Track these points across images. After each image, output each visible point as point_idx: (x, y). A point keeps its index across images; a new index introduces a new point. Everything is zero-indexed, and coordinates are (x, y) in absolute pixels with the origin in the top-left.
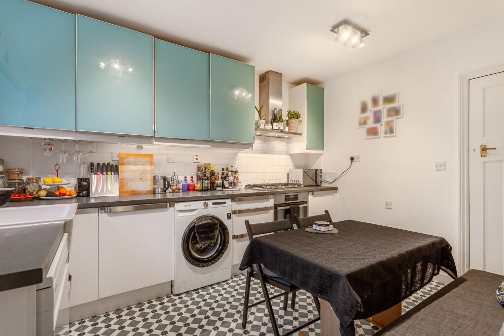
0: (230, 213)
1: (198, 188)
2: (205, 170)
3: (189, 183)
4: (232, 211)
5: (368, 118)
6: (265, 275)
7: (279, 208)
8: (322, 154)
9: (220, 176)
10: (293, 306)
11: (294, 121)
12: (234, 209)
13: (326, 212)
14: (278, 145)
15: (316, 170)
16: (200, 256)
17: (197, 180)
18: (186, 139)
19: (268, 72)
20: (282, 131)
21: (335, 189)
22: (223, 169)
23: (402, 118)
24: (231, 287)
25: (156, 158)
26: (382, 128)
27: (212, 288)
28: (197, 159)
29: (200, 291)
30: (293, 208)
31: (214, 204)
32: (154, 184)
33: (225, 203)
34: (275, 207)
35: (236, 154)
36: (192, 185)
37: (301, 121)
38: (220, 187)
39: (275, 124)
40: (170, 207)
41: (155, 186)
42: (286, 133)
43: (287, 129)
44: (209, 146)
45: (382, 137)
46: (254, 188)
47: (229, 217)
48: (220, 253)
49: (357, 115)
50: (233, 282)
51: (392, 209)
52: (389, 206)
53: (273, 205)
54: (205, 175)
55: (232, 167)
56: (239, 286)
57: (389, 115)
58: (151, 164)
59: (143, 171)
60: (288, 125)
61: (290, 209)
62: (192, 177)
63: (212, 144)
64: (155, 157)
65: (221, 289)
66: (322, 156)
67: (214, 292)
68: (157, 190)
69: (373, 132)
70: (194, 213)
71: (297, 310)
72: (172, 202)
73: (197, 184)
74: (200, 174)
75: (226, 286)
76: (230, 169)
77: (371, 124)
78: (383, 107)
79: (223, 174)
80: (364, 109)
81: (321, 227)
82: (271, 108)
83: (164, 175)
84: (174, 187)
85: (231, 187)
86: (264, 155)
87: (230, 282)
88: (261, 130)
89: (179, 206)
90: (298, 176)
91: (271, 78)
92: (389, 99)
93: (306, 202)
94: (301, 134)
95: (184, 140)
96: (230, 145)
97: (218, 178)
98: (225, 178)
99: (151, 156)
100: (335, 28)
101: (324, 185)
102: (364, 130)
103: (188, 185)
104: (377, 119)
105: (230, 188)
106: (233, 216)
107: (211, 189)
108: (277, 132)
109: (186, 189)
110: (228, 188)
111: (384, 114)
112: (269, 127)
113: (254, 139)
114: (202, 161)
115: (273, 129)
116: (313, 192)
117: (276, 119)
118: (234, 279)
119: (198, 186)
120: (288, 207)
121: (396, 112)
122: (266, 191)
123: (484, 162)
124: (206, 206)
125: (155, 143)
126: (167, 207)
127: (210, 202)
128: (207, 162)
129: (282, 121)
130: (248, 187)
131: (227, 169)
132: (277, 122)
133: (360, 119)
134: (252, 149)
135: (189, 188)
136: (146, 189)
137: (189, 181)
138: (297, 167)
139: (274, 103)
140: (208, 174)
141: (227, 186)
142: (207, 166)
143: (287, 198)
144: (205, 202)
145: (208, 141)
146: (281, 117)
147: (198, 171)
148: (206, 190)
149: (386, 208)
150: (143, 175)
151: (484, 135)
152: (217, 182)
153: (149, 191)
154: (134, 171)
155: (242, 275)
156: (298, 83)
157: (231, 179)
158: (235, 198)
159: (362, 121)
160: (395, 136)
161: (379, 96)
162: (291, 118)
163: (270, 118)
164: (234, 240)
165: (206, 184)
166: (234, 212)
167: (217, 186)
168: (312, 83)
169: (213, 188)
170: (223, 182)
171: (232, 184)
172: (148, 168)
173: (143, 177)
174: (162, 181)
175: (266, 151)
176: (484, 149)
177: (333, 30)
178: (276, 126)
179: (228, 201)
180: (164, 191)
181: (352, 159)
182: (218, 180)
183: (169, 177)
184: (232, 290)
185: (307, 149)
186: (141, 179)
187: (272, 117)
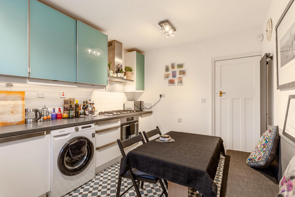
0: (94, 133)
1: (65, 117)
2: (70, 103)
3: (57, 113)
4: (95, 131)
5: (169, 74)
6: (134, 174)
7: (124, 126)
8: (143, 93)
9: (82, 107)
10: (142, 188)
11: (129, 73)
12: (96, 130)
13: (157, 127)
14: (118, 86)
15: (141, 102)
16: (72, 167)
17: (64, 110)
18: (58, 81)
19: (114, 41)
20: (123, 79)
21: (151, 112)
22: (84, 102)
23: (186, 76)
24: (95, 184)
25: (27, 95)
26: (176, 80)
27: (82, 188)
28: (63, 95)
29: (72, 193)
30: (131, 125)
31: (83, 128)
32: (26, 116)
33: (90, 126)
34: (122, 126)
35: (92, 92)
36: (59, 115)
37: (133, 73)
38: (82, 114)
39: (119, 74)
40: (47, 134)
41: (27, 117)
42: (125, 79)
43: (125, 77)
44: (76, 86)
45: (176, 85)
46: (105, 114)
47: (93, 136)
48: (87, 162)
49: (163, 72)
50: (96, 179)
51: (181, 122)
52: (180, 121)
53: (120, 125)
54: (71, 107)
55: (90, 100)
56: (102, 182)
57: (180, 74)
58: (23, 99)
59: (15, 105)
60: (125, 75)
61: (130, 126)
62: (60, 109)
63: (78, 85)
64: (26, 93)
65: (89, 187)
66: (143, 94)
67: (84, 191)
68: (29, 120)
69: (172, 82)
70: (68, 136)
71: (145, 189)
72: (48, 130)
73: (64, 113)
74: (66, 106)
75: (92, 184)
76: (89, 102)
77: (171, 78)
78: (177, 70)
79: (84, 106)
80: (167, 69)
81: (165, 138)
82: (116, 64)
83: (36, 108)
84: (45, 117)
85: (91, 115)
86: (110, 93)
87: (94, 180)
88: (111, 77)
89: (54, 133)
90: (131, 105)
91: (116, 45)
92: (180, 66)
93: (137, 121)
94: (133, 81)
95: (55, 81)
96: (91, 86)
97: (81, 109)
98: (85, 108)
99: (23, 93)
100: (161, 23)
101: (145, 110)
102: (167, 81)
103: (57, 115)
104: (174, 76)
105: (89, 115)
106: (96, 135)
107: (75, 117)
108: (120, 79)
109: (54, 118)
110: (88, 115)
111: (178, 73)
112: (115, 75)
113: (107, 83)
114: (67, 97)
115: (117, 77)
116: (141, 115)
117: (119, 71)
118: (97, 177)
119: (65, 115)
120: (129, 125)
121: (183, 73)
122: (116, 116)
123: (221, 99)
124: (77, 130)
125: (29, 82)
126: (44, 135)
127: (80, 127)
128: (72, 97)
129: (123, 73)
130: (101, 113)
131: (87, 102)
132: (120, 73)
133: (165, 74)
134: (105, 89)
135: (57, 117)
136: (17, 121)
137: (57, 111)
138: (129, 100)
139: (118, 60)
140: (73, 106)
141: (87, 113)
142: (72, 100)
143: (128, 119)
144: (76, 128)
145: (76, 83)
146: (122, 70)
147: (65, 104)
148: (72, 118)
149: (178, 122)
150: (15, 108)
151: (221, 87)
152: (80, 111)
153: (21, 121)
154: (4, 106)
155: (101, 173)
156: (130, 50)
157: (90, 109)
158: (97, 122)
159: (166, 76)
160: (183, 85)
161: (175, 64)
162: (128, 71)
163: (116, 69)
164: (97, 151)
165: (72, 113)
166: (97, 132)
167: (80, 115)
168: (139, 52)
169: (78, 115)
170: (84, 112)
171: (92, 112)
172: (20, 102)
173: (14, 110)
174: (34, 113)
175: (111, 91)
176: (221, 93)
177: (159, 24)
178: (119, 75)
179: (93, 125)
180: (36, 121)
181: (161, 96)
182: (80, 110)
183: (40, 109)
184: (97, 186)
185: (136, 90)
186: (12, 112)
187: (117, 69)
